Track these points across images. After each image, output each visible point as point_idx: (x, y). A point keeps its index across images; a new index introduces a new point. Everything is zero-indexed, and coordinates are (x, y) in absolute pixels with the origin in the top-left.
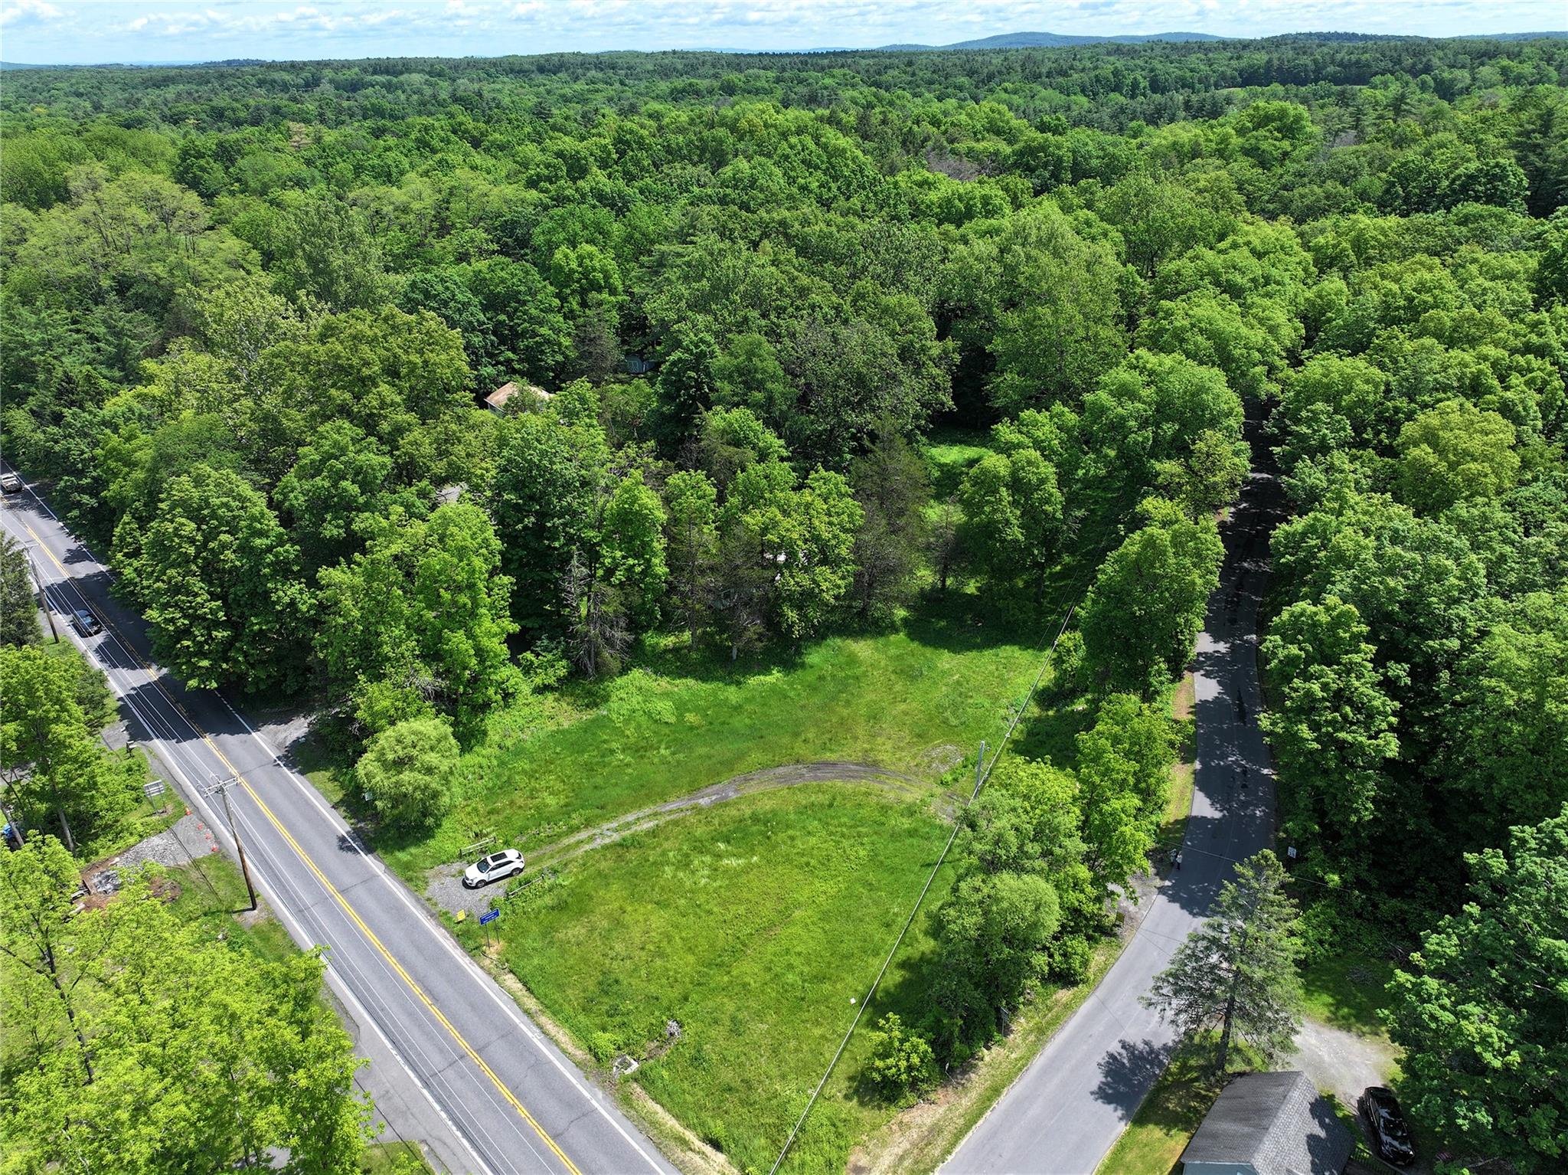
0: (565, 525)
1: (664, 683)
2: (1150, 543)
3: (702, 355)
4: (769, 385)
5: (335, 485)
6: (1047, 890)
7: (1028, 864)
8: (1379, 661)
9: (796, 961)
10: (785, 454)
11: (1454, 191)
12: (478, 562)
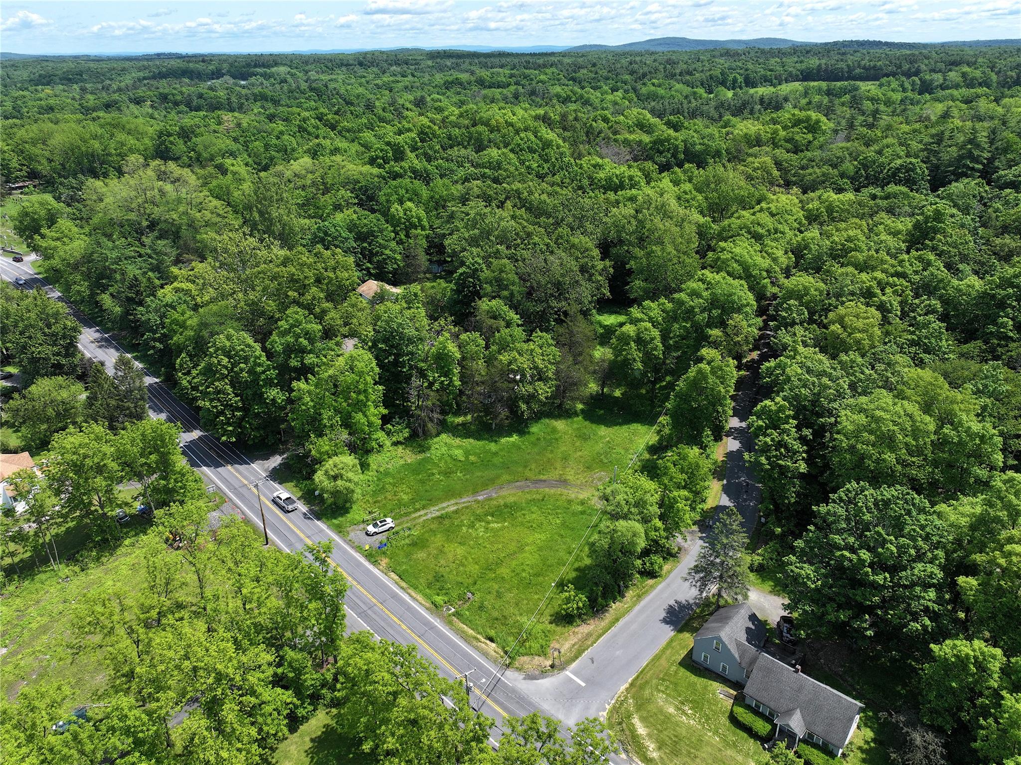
0: (408, 360)
1: (458, 441)
2: (700, 371)
3: (476, 270)
4: (511, 287)
5: (297, 341)
6: (639, 528)
7: (632, 517)
8: (799, 428)
9: (527, 568)
10: (520, 322)
11: (888, 176)
12: (369, 379)
